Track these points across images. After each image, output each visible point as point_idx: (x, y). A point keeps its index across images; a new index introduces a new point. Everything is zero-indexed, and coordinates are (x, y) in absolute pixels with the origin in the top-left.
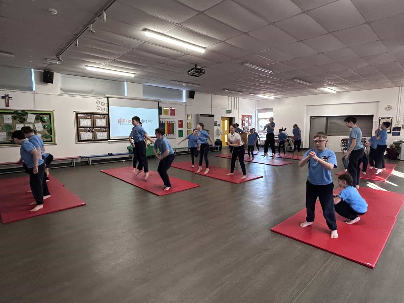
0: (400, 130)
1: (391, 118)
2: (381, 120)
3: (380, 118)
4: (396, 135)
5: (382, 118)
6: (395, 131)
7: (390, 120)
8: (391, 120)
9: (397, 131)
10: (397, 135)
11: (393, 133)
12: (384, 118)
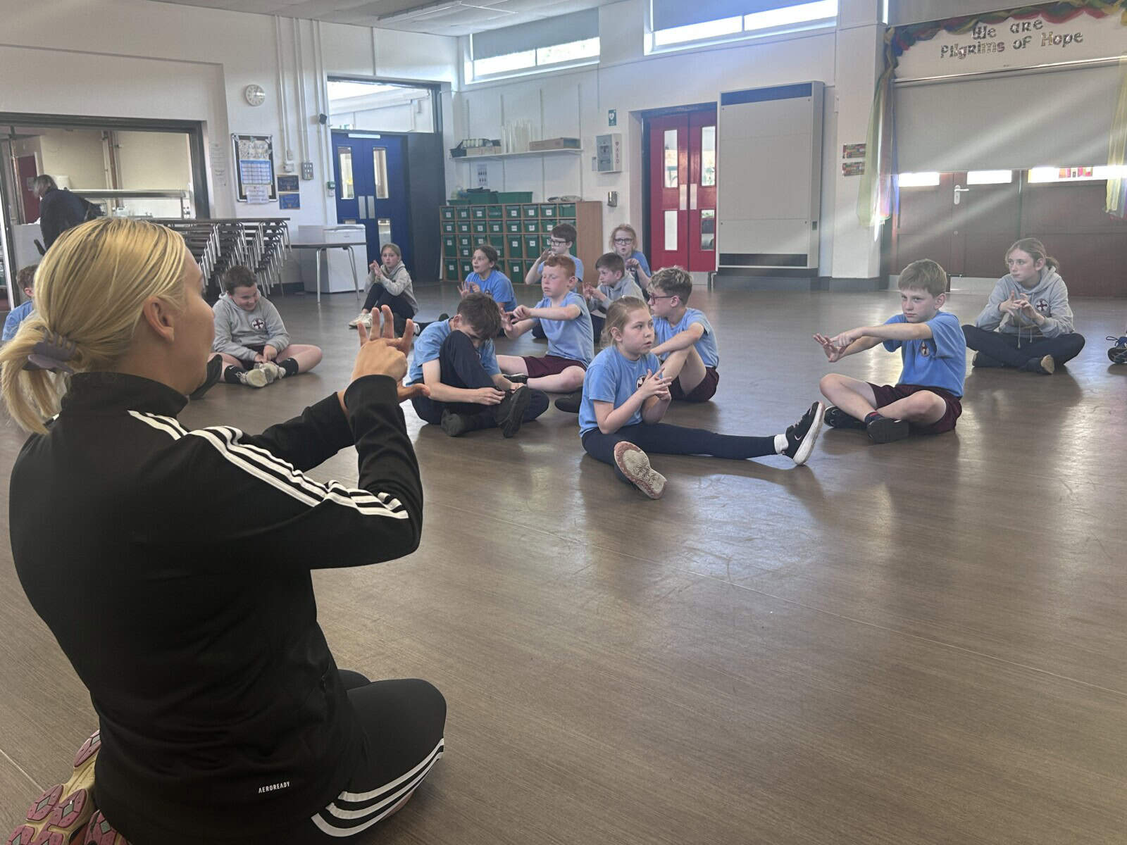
0: (297, 188)
1: (267, 138)
2: (239, 142)
3: (237, 137)
4: (290, 206)
5: (242, 138)
6: (286, 190)
7: (266, 146)
8: (270, 146)
9: (291, 190)
10: (293, 207)
11: (280, 196)
12: (247, 138)
